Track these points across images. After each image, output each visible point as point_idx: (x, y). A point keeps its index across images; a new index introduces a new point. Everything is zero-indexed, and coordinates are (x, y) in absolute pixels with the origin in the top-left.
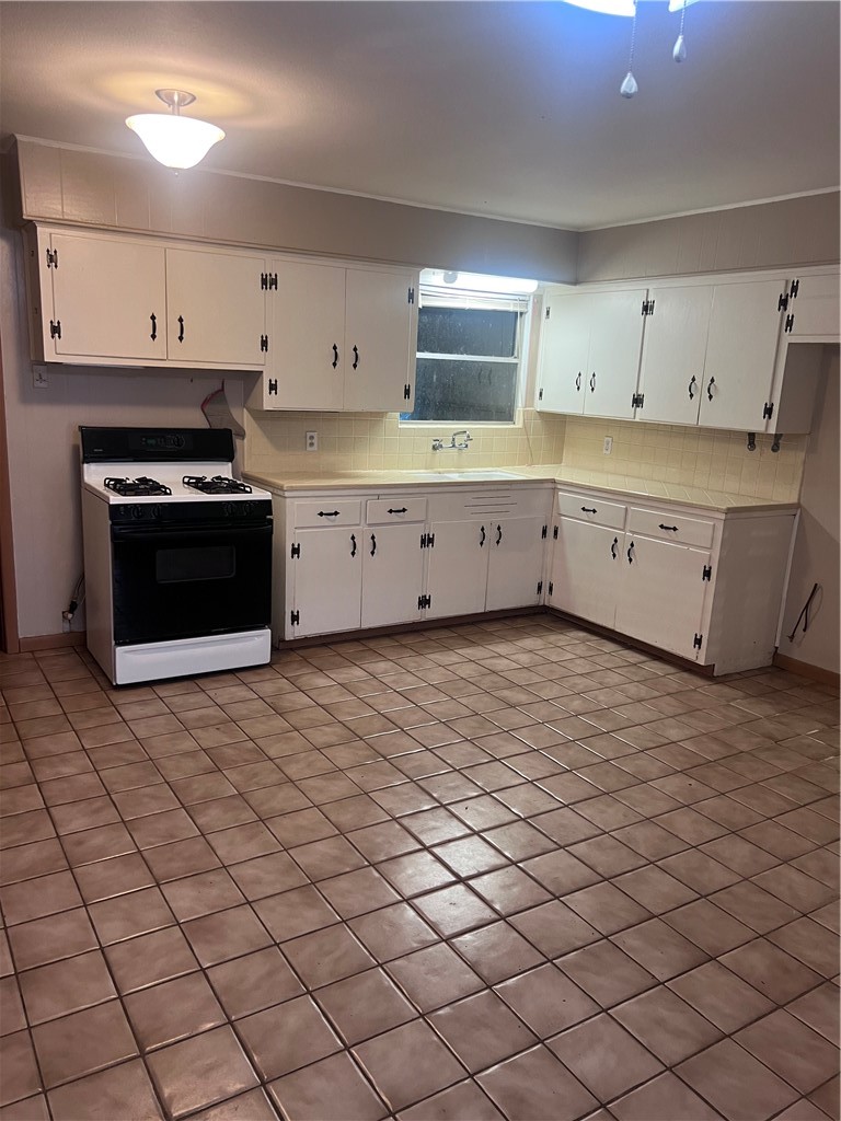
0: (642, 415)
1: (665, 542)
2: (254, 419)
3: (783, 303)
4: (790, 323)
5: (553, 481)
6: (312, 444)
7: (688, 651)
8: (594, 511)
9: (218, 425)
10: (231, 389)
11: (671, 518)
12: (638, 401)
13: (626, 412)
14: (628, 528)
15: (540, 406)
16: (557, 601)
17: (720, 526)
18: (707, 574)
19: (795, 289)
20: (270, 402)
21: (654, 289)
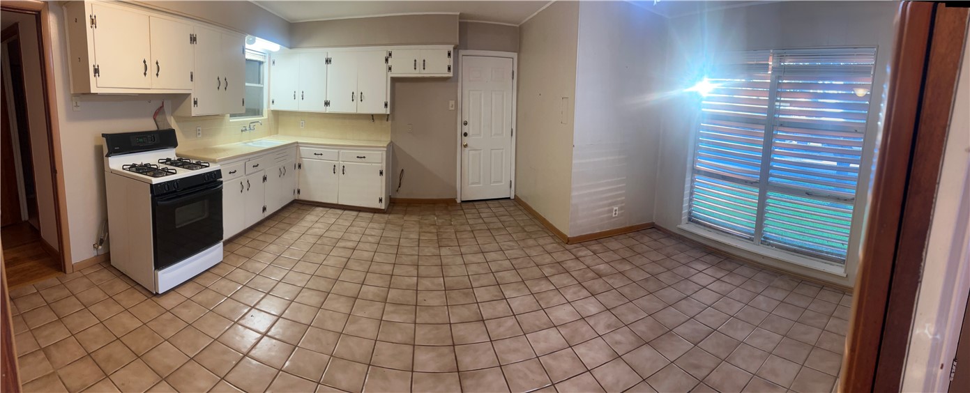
0: (329, 110)
1: (361, 163)
2: (176, 122)
3: (387, 60)
4: (390, 69)
5: (297, 143)
6: (199, 134)
7: (377, 205)
8: (321, 154)
9: (162, 128)
10: (168, 106)
11: (361, 153)
12: (327, 104)
13: (322, 109)
14: (340, 159)
15: (273, 107)
16: (303, 197)
17: (384, 153)
18: (381, 173)
19: (390, 55)
20: (195, 111)
21: (331, 52)
